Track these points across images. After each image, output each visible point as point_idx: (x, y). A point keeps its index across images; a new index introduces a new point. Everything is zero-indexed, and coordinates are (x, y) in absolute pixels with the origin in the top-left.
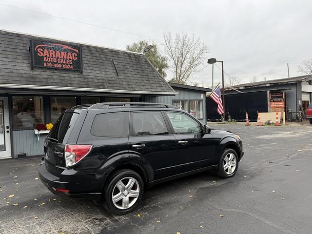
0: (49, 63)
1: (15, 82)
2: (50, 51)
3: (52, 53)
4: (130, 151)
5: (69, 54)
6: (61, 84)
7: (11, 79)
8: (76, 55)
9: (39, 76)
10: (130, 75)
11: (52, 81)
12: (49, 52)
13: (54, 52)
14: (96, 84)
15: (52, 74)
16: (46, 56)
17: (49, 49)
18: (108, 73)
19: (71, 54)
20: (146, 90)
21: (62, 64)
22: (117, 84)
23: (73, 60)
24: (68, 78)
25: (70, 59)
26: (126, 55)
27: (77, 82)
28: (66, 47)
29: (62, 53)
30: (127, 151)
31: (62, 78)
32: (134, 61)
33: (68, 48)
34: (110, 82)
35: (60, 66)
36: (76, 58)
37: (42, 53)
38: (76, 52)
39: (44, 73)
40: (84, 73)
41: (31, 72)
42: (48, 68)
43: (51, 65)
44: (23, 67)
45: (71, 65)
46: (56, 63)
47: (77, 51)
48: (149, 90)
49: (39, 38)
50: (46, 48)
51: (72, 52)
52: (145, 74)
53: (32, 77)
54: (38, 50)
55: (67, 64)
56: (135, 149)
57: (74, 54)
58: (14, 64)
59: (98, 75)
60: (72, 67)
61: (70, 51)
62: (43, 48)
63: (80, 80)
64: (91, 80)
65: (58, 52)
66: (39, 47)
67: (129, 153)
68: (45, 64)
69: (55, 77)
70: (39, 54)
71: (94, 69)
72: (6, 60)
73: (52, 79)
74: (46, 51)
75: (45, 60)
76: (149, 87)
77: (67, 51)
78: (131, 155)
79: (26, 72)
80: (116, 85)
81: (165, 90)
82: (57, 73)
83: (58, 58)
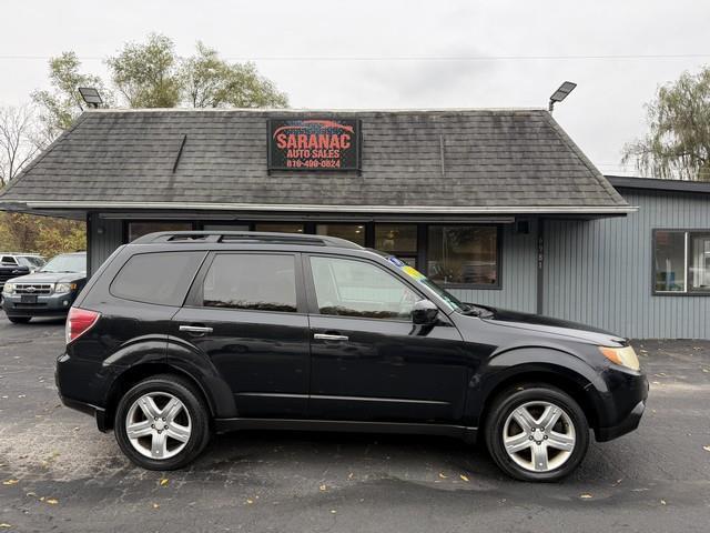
0: (296, 159)
1: (235, 199)
2: (300, 137)
3: (302, 139)
4: (171, 337)
5: (335, 137)
6: (311, 200)
7: (231, 193)
8: (349, 138)
9: (276, 186)
10: (482, 169)
11: (297, 194)
12: (296, 138)
13: (305, 137)
14: (385, 196)
15: (301, 181)
16: (292, 148)
17: (297, 133)
18: (423, 169)
19: (339, 136)
20: (518, 202)
21: (319, 160)
22: (437, 192)
23: (342, 149)
24: (328, 188)
25: (335, 148)
26: (487, 119)
27: (344, 194)
28: (328, 124)
29: (321, 136)
30: (165, 337)
31: (317, 188)
32: (506, 130)
33: (334, 125)
34: (420, 189)
35: (315, 164)
36: (348, 144)
37: (284, 142)
38: (348, 132)
39: (288, 180)
40: (364, 175)
41: (267, 181)
42: (294, 171)
43: (298, 164)
44: (256, 172)
45: (336, 160)
46: (308, 159)
47: (350, 129)
48: (528, 202)
49: (299, 113)
50: (292, 131)
51: (340, 132)
52: (530, 161)
53: (265, 190)
54: (279, 138)
55: (330, 159)
56: (185, 335)
57: (343, 137)
58: (243, 167)
59: (395, 176)
60: (338, 165)
61: (336, 130)
62: (287, 133)
63: (353, 188)
64: (375, 188)
65: (313, 137)
66: (280, 133)
67: (168, 341)
68: (289, 163)
69: (304, 186)
70: (279, 145)
71: (392, 162)
72: (234, 161)
73: (299, 190)
74: (292, 137)
75: (290, 155)
76: (533, 195)
77: (330, 132)
78: (172, 346)
79: (258, 180)
80: (431, 196)
81: (588, 201)
82: (311, 178)
83: (313, 148)
